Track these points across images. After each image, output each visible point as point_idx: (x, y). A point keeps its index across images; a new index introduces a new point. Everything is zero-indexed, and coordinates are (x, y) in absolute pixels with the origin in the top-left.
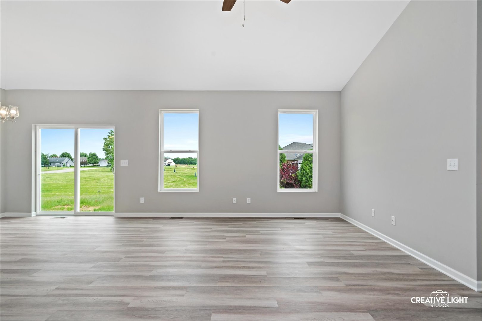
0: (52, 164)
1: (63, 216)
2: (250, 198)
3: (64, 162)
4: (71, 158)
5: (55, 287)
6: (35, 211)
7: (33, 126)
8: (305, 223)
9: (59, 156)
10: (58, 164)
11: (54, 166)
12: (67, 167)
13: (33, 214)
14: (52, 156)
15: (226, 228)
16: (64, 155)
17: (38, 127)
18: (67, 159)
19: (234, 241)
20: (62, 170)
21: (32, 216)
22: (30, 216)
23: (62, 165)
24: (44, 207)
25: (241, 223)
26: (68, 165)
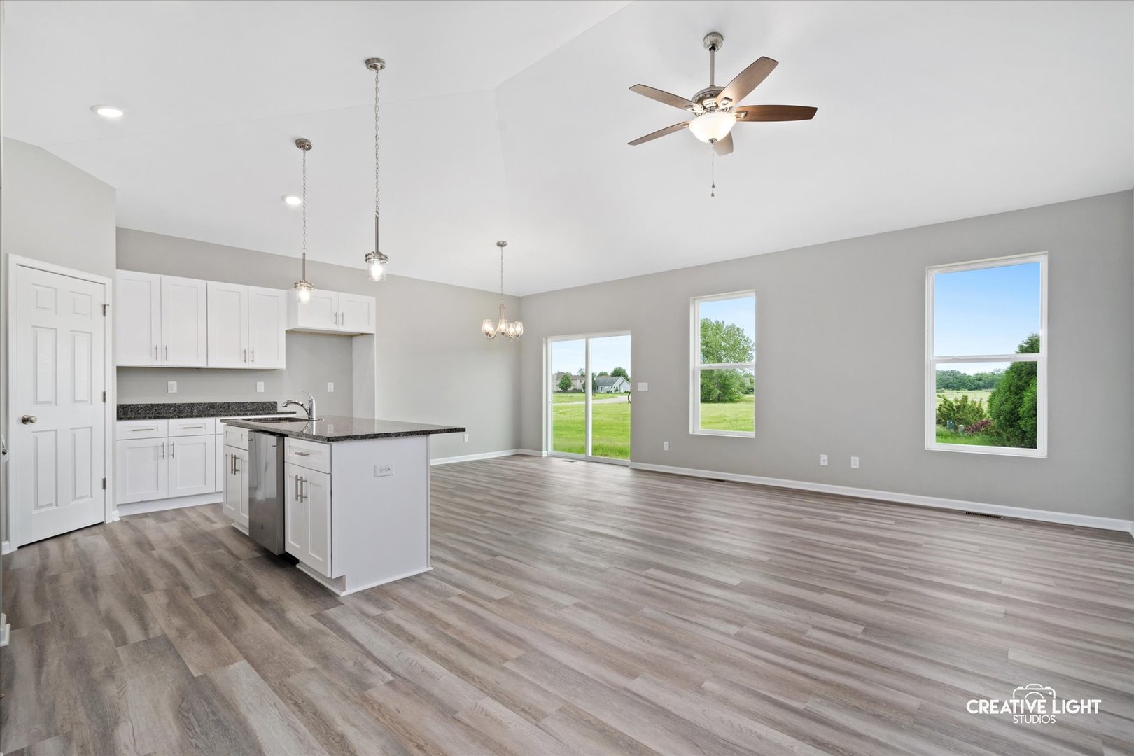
0: (600, 388)
1: (572, 460)
2: (858, 458)
3: (616, 385)
4: (626, 377)
5: (532, 517)
6: (547, 450)
7: (544, 339)
8: (978, 524)
9: (609, 374)
10: (607, 388)
11: (603, 392)
12: (620, 393)
13: (545, 454)
14: (601, 375)
15: (784, 504)
16: (618, 373)
17: (549, 340)
18: (620, 379)
19: (771, 521)
20: (611, 399)
21: (544, 456)
22: (541, 456)
23: (613, 390)
24: (555, 448)
25: (821, 502)
26: (622, 391)
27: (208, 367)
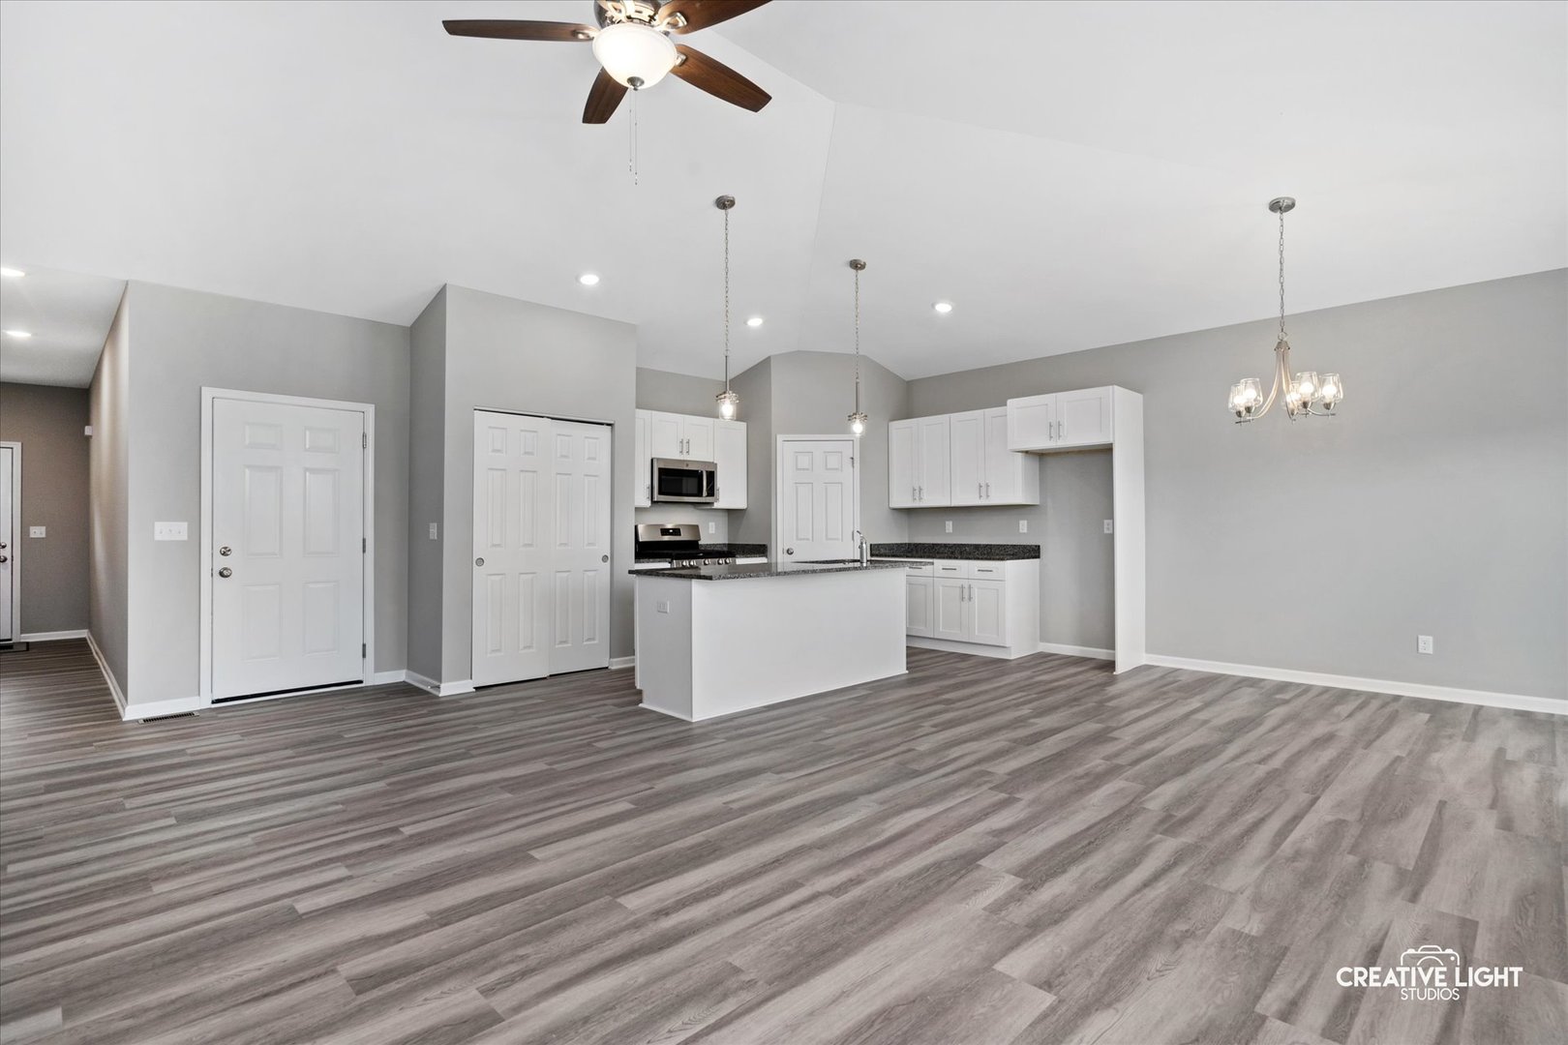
27: (953, 505)
